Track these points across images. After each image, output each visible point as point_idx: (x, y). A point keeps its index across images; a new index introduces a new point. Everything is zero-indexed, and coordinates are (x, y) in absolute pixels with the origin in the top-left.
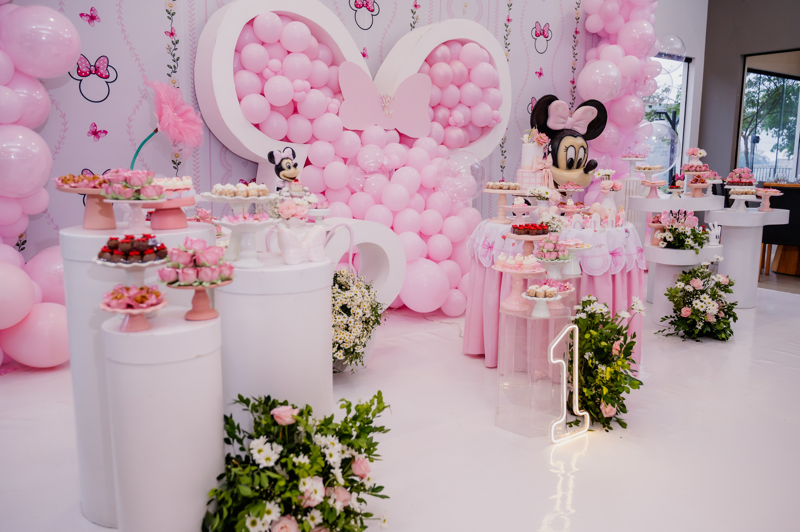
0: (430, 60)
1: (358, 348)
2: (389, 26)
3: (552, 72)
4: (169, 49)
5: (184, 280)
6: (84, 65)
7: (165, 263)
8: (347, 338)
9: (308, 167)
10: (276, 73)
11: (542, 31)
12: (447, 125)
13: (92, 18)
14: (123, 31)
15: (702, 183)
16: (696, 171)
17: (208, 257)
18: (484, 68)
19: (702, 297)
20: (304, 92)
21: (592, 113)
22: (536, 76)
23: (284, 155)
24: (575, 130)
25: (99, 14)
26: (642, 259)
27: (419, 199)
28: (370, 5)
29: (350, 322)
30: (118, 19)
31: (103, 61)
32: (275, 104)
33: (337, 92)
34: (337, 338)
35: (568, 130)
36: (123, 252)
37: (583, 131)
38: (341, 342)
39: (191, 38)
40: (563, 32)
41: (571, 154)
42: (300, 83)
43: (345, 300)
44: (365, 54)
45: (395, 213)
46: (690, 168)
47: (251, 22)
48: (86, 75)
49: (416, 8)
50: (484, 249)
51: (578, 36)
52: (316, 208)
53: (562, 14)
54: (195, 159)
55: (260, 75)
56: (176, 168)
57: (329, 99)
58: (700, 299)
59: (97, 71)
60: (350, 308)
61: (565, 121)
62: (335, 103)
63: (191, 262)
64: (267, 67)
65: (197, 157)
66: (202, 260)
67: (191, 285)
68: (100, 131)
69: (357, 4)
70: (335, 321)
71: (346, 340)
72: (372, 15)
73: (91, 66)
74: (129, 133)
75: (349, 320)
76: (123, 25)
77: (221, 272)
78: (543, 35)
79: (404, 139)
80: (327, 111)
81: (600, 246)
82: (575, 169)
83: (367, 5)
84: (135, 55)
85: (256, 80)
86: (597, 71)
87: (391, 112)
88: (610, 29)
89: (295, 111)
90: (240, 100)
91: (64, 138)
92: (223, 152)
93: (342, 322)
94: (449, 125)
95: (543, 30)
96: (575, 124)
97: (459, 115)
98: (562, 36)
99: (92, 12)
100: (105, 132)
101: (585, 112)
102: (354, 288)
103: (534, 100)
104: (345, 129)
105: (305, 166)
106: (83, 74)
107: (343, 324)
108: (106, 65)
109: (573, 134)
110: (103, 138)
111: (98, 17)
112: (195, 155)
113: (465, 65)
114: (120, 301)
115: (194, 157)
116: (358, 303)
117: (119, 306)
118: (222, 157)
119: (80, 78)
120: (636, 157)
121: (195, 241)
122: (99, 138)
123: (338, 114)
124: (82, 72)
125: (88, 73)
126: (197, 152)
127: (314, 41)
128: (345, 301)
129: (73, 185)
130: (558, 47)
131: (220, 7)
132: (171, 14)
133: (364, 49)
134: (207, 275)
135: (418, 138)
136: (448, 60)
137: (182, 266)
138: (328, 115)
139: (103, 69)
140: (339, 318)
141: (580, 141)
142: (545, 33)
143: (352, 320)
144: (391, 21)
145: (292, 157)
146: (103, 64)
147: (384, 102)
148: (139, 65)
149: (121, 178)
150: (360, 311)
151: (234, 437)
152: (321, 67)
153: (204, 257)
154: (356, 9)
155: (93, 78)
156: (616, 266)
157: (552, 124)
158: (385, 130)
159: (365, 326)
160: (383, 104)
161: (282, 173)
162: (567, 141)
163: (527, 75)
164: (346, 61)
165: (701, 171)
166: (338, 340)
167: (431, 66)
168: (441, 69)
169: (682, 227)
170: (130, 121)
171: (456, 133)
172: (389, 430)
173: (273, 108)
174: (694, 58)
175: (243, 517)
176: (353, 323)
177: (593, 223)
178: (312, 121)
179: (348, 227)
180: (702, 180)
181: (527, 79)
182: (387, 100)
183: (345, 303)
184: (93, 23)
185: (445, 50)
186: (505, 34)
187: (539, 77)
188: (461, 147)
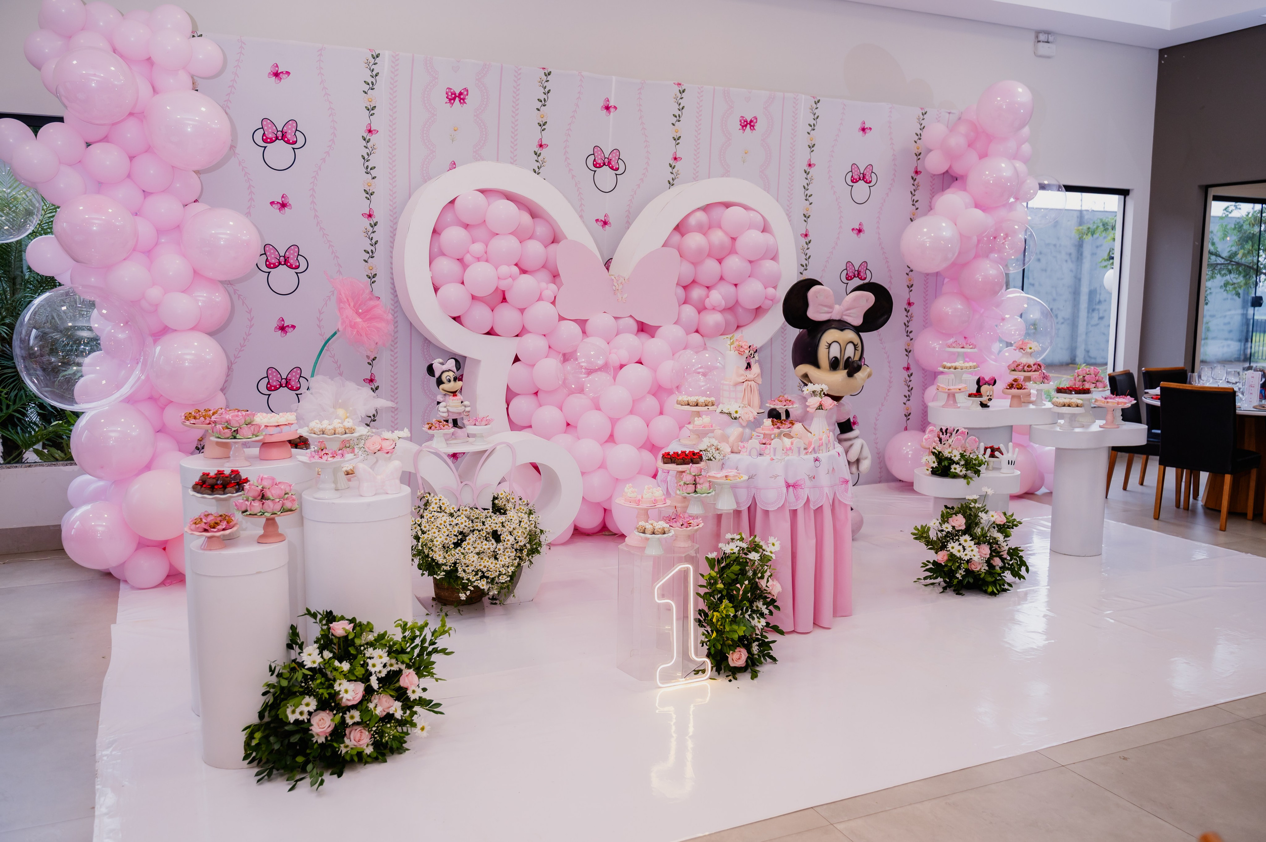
0: (680, 229)
1: (502, 577)
2: (639, 186)
3: (878, 227)
4: (367, 232)
5: (251, 510)
6: (273, 256)
7: (241, 495)
8: (492, 566)
9: (517, 364)
10: (478, 259)
11: (861, 175)
12: (701, 309)
13: (283, 205)
14: (316, 216)
15: (1018, 389)
16: (1024, 371)
17: (273, 492)
18: (752, 239)
19: (962, 539)
20: (510, 279)
21: (868, 299)
22: (854, 235)
23: (445, 367)
24: (846, 320)
25: (291, 201)
26: (847, 492)
27: (651, 402)
28: (613, 163)
29: (499, 550)
30: (311, 204)
31: (293, 250)
32: (476, 294)
33: (556, 277)
34: (480, 565)
35: (835, 320)
36: (209, 485)
37: (858, 321)
38: (485, 570)
39: (392, 219)
40: (894, 175)
41: (835, 351)
42: (505, 270)
43: (496, 525)
44: (607, 221)
45: (614, 422)
46: (1017, 366)
47: (452, 202)
48: (275, 267)
49: (676, 161)
50: (664, 474)
51: (918, 178)
52: (475, 425)
53: (894, 150)
54: (393, 353)
55: (460, 260)
56: (371, 364)
57: (543, 285)
58: (959, 541)
59: (286, 262)
60: (501, 534)
61: (830, 310)
62: (550, 289)
63: (259, 496)
64: (468, 252)
65: (395, 351)
66: (269, 494)
67: (256, 515)
68: (288, 326)
69: (597, 163)
70: (482, 548)
71: (491, 568)
72: (616, 174)
73: (280, 257)
74: (319, 327)
75: (498, 547)
76: (315, 210)
77: (283, 505)
78: (863, 180)
79: (643, 328)
80: (540, 299)
81: (776, 477)
82: (842, 369)
83: (609, 163)
84: (329, 241)
85: (455, 267)
86: (925, 230)
87: (626, 296)
88: (958, 169)
89: (504, 300)
90: (436, 290)
91: (249, 334)
92: (426, 345)
93: (489, 549)
94: (705, 308)
95: (863, 174)
96: (844, 313)
97: (716, 297)
98: (893, 180)
99: (283, 199)
100: (294, 327)
101: (856, 299)
102: (511, 514)
103: (850, 265)
104: (561, 318)
105: (513, 363)
106: (272, 266)
107: (489, 551)
108: (296, 254)
109: (841, 325)
110: (291, 333)
111: (290, 204)
112: (393, 348)
113: (726, 233)
114: (197, 526)
115: (392, 351)
116: (511, 530)
117: (197, 530)
118: (425, 350)
119: (269, 270)
120: (963, 348)
121: (265, 478)
122: (286, 334)
123: (553, 303)
124: (270, 264)
125: (277, 264)
126: (395, 346)
127: (526, 218)
128: (495, 527)
129: (192, 422)
130: (887, 194)
131: (426, 182)
132: (369, 194)
133: (605, 216)
134: (269, 507)
135: (660, 327)
136: (704, 230)
137: (250, 499)
138: (541, 303)
139: (293, 259)
140: (486, 545)
141: (850, 335)
142: (867, 177)
143: (502, 548)
144: (642, 180)
145: (454, 369)
146: (293, 254)
147: (616, 284)
148: (333, 252)
149: (224, 420)
150: (511, 539)
151: (297, 644)
152: (535, 250)
153: (270, 491)
154: (595, 169)
155: (283, 268)
156: (797, 500)
157: (815, 313)
158: (616, 318)
159: (518, 554)
160: (614, 287)
161: (442, 386)
162: (831, 335)
163: (839, 234)
164: (566, 238)
165: (1030, 371)
166: (481, 567)
167: (683, 235)
168: (694, 240)
169: (950, 450)
170: (321, 313)
171: (713, 319)
172: (452, 653)
173: (474, 298)
174: (1133, 190)
175: (285, 705)
176: (502, 550)
177: (772, 450)
178: (522, 311)
179: (509, 445)
180: (1019, 385)
181: (838, 238)
182: (620, 282)
183: (495, 529)
184: (284, 210)
185: (701, 216)
186: (805, 182)
187: (857, 234)
188: (722, 335)
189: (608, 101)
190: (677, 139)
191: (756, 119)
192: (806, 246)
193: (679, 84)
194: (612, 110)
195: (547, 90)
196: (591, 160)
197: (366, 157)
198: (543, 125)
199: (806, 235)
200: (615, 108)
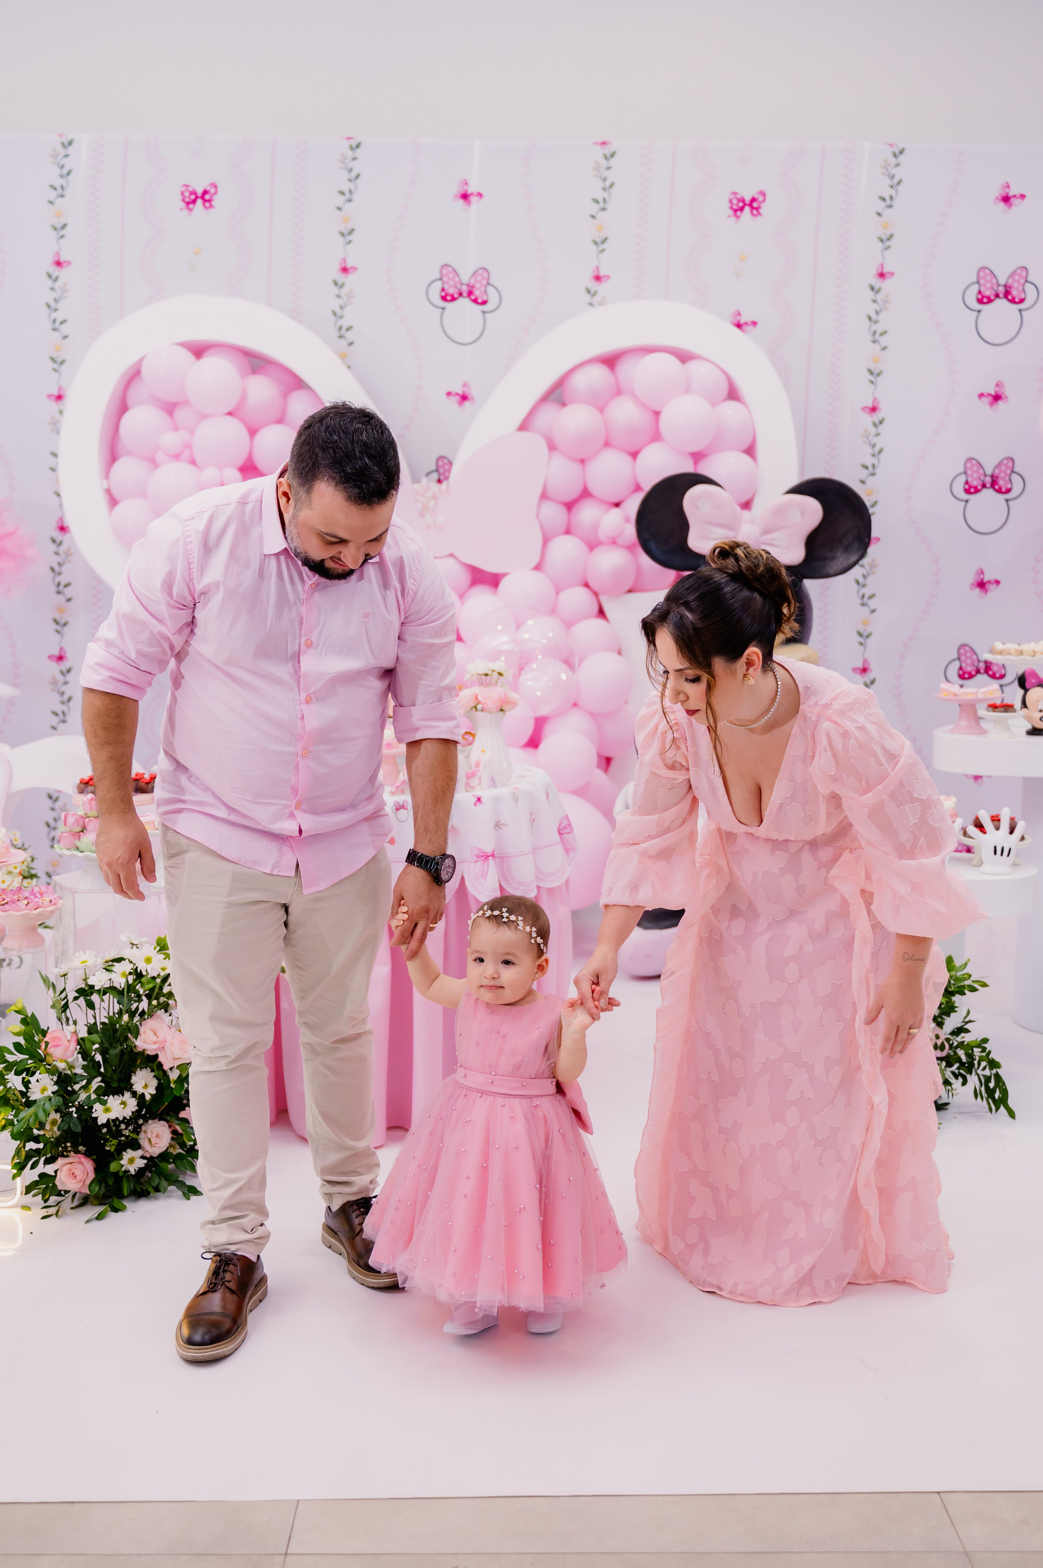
0: (554, 396)
11: (1001, 288)
12: (592, 545)
21: (808, 511)
28: (477, 293)
37: (792, 555)
44: (467, 393)
49: (598, 283)
55: (148, 458)
56: (59, 633)
61: (731, 534)
64: (164, 445)
69: (447, 294)
72: (483, 312)
78: (1005, 297)
79: (477, 578)
83: (470, 293)
85: (142, 470)
90: (112, 505)
94: (597, 542)
95: (1005, 286)
97: (615, 520)
103: (972, 466)
113: (642, 404)
132: (58, 364)
133: (464, 386)
135: (505, 574)
136: (600, 400)
142: (1014, 292)
154: (443, 304)
160: (419, 504)
163: (948, 404)
168: (578, 418)
171: (609, 561)
181: (946, 413)
185: (598, 375)
186: (871, 309)
187: (991, 404)
188: (630, 591)
189: (466, 184)
190: (600, 243)
191: (764, 195)
192: (873, 430)
193: (604, 143)
194: (474, 199)
195: (354, 174)
196: (437, 288)
197: (53, 304)
198: (347, 234)
199: (874, 409)
200: (480, 195)
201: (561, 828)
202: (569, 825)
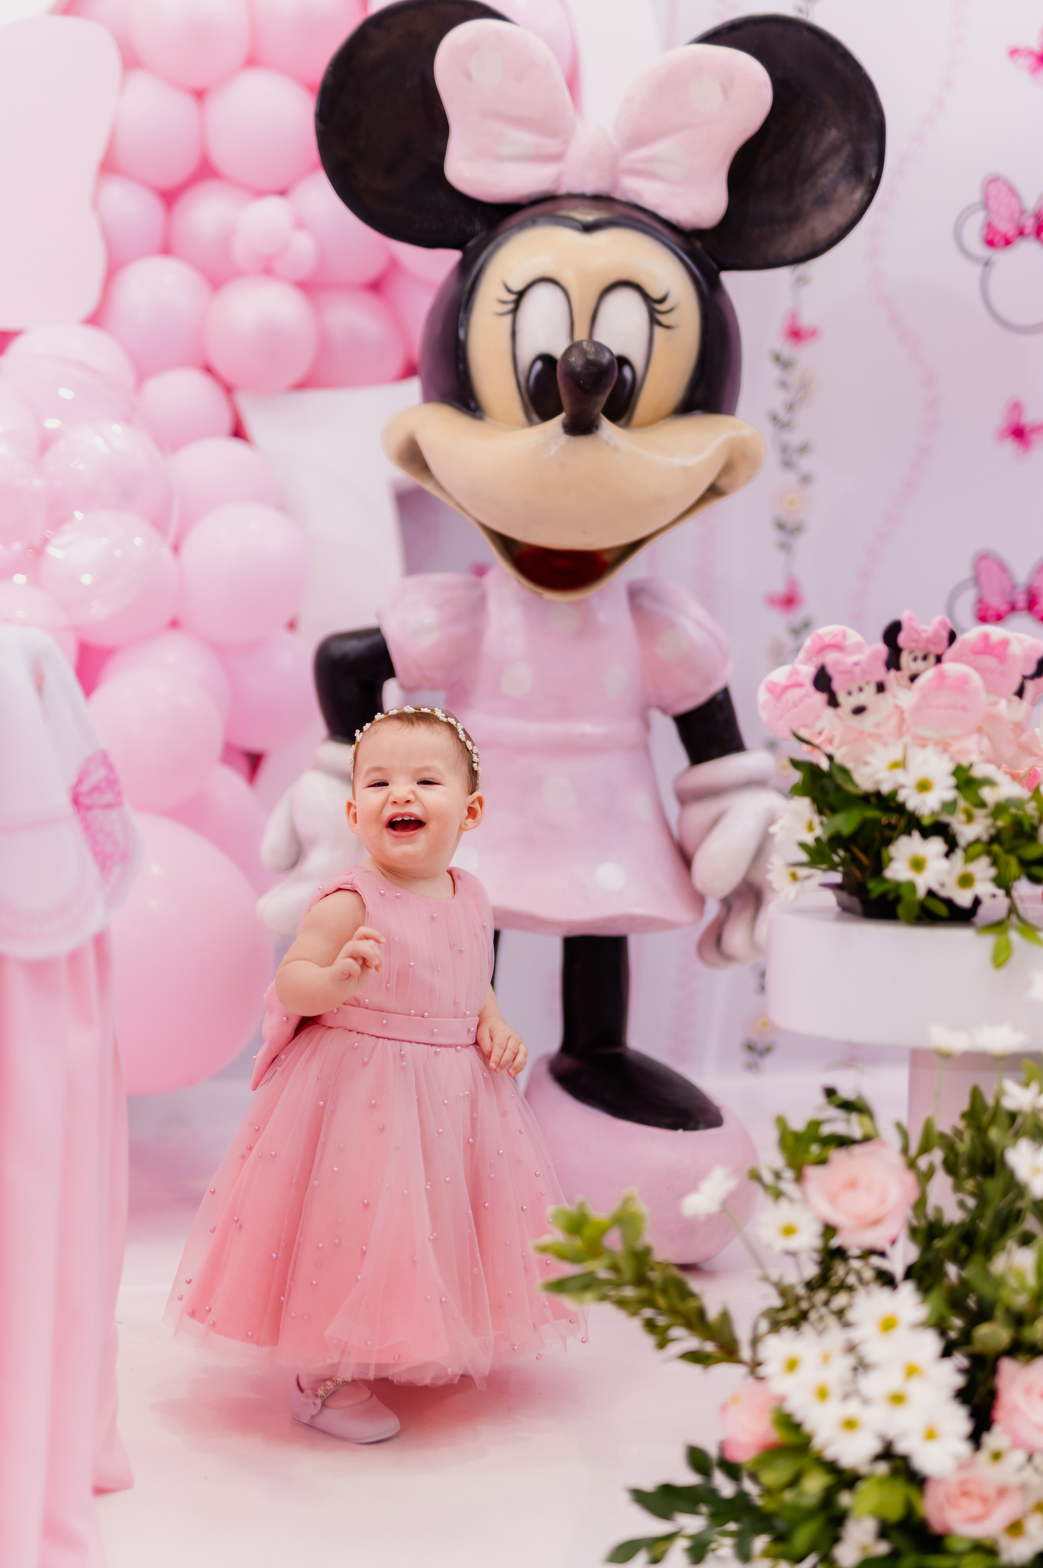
24: (633, 198)
37: (688, 203)
41: (544, 329)
61: (551, 145)
94: (232, 272)
96: (625, 160)
97: (271, 219)
101: (671, 81)
109: (598, 213)
135: (22, 332)
157: (475, 160)
187: (1033, 71)
188: (303, 385)
201: (84, 788)
202: (111, 783)
